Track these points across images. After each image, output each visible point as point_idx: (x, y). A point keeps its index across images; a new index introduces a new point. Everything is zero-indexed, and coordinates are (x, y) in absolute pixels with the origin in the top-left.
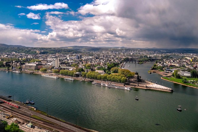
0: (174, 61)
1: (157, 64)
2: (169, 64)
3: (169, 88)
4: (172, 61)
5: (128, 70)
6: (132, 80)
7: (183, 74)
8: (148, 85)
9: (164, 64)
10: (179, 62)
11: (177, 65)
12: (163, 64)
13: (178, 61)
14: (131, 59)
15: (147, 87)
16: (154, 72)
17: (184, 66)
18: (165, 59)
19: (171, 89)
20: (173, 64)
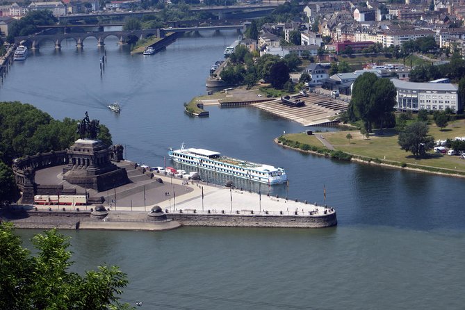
0: (370, 17)
1: (252, 48)
2: (339, 36)
3: (312, 208)
4: (359, 17)
5: (28, 107)
6: (60, 176)
7: (416, 100)
8: (168, 206)
9: (304, 37)
10: (406, 15)
11: (388, 41)
12: (296, 40)
13: (396, 12)
14: (73, 20)
15: (164, 217)
16: (225, 105)
17: (429, 45)
18: (312, 7)
19: (321, 211)
20: (359, 38)
